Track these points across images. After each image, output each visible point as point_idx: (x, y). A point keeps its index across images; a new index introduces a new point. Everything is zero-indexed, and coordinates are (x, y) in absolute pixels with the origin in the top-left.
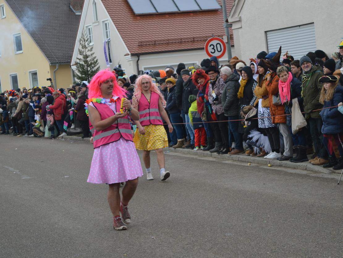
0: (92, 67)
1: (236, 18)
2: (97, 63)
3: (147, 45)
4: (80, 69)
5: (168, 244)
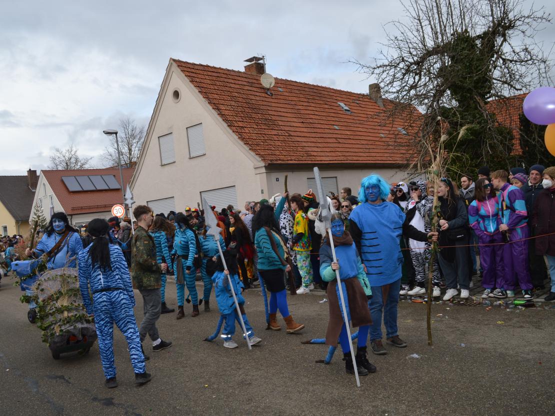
3: (77, 209)
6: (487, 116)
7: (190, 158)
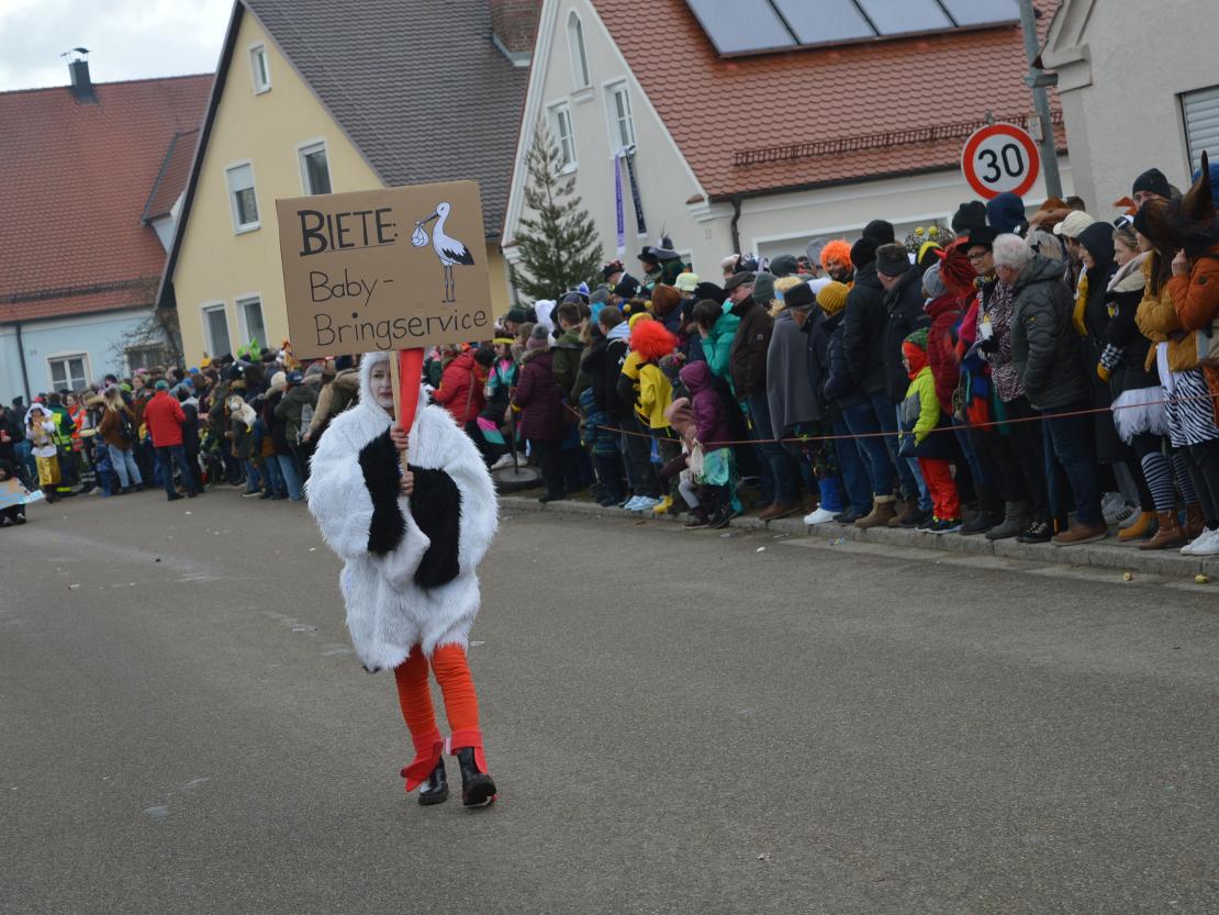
0: (573, 250)
1: (1070, 50)
2: (592, 233)
3: (764, 161)
4: (533, 260)
5: (814, 878)
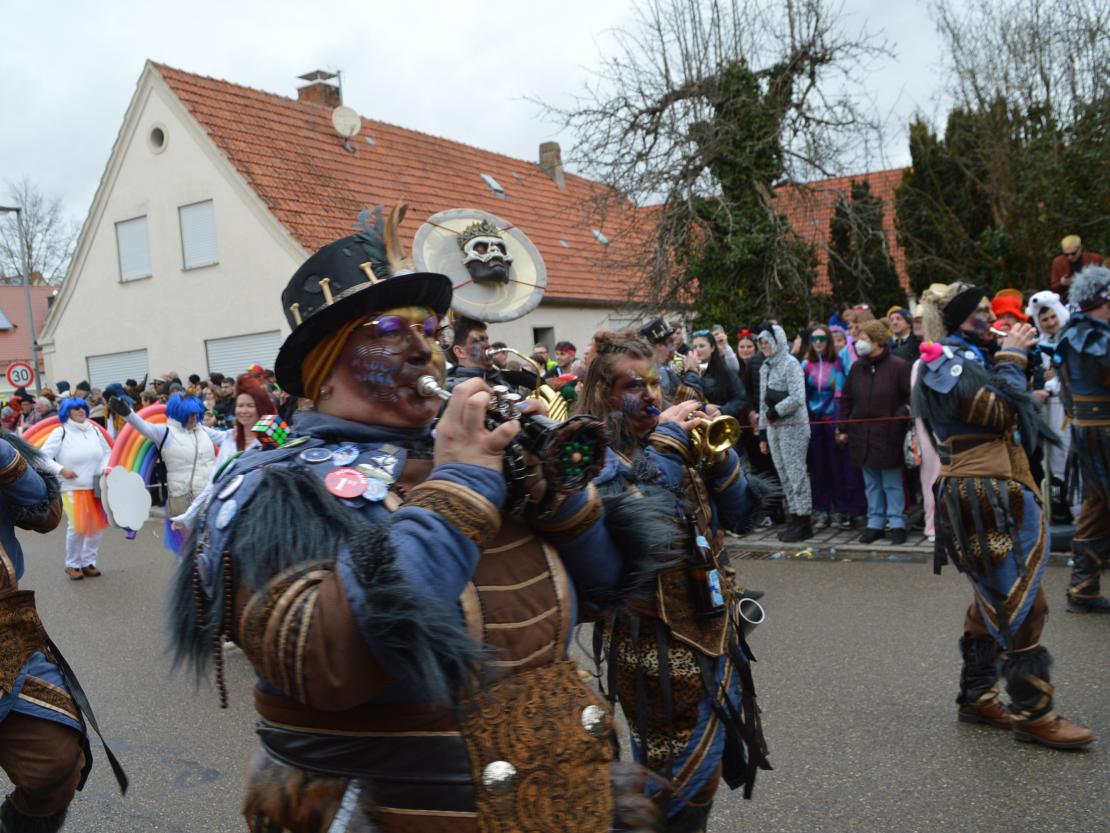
1: (47, 340)
6: (775, 220)
7: (185, 270)
